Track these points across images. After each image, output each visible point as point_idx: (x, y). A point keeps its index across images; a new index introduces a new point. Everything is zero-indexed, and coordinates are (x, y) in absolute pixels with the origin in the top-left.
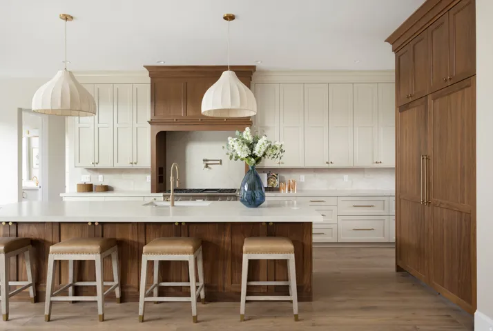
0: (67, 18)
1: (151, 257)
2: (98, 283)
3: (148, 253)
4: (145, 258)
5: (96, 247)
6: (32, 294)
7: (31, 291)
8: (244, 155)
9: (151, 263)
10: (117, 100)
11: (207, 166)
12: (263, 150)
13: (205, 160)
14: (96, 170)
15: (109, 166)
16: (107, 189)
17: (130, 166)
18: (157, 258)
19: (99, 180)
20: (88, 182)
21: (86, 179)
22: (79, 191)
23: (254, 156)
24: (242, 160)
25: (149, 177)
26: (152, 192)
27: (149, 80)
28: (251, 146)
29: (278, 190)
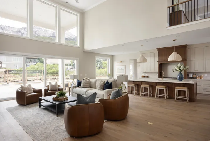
0: (142, 45)
1: (157, 88)
2: (149, 93)
3: (157, 87)
4: (156, 88)
5: (148, 86)
6: (137, 94)
7: (137, 93)
8: (178, 69)
9: (157, 89)
10: (150, 56)
11: (173, 72)
12: (182, 68)
13: (173, 70)
14: (145, 73)
15: (149, 72)
16: (148, 77)
17: (153, 72)
18: (159, 88)
19: (146, 75)
20: (144, 75)
21: (143, 75)
22: (142, 77)
23: (180, 70)
24: (178, 71)
25: (158, 74)
26: (159, 78)
27: (158, 51)
28: (180, 67)
29: (196, 78)
